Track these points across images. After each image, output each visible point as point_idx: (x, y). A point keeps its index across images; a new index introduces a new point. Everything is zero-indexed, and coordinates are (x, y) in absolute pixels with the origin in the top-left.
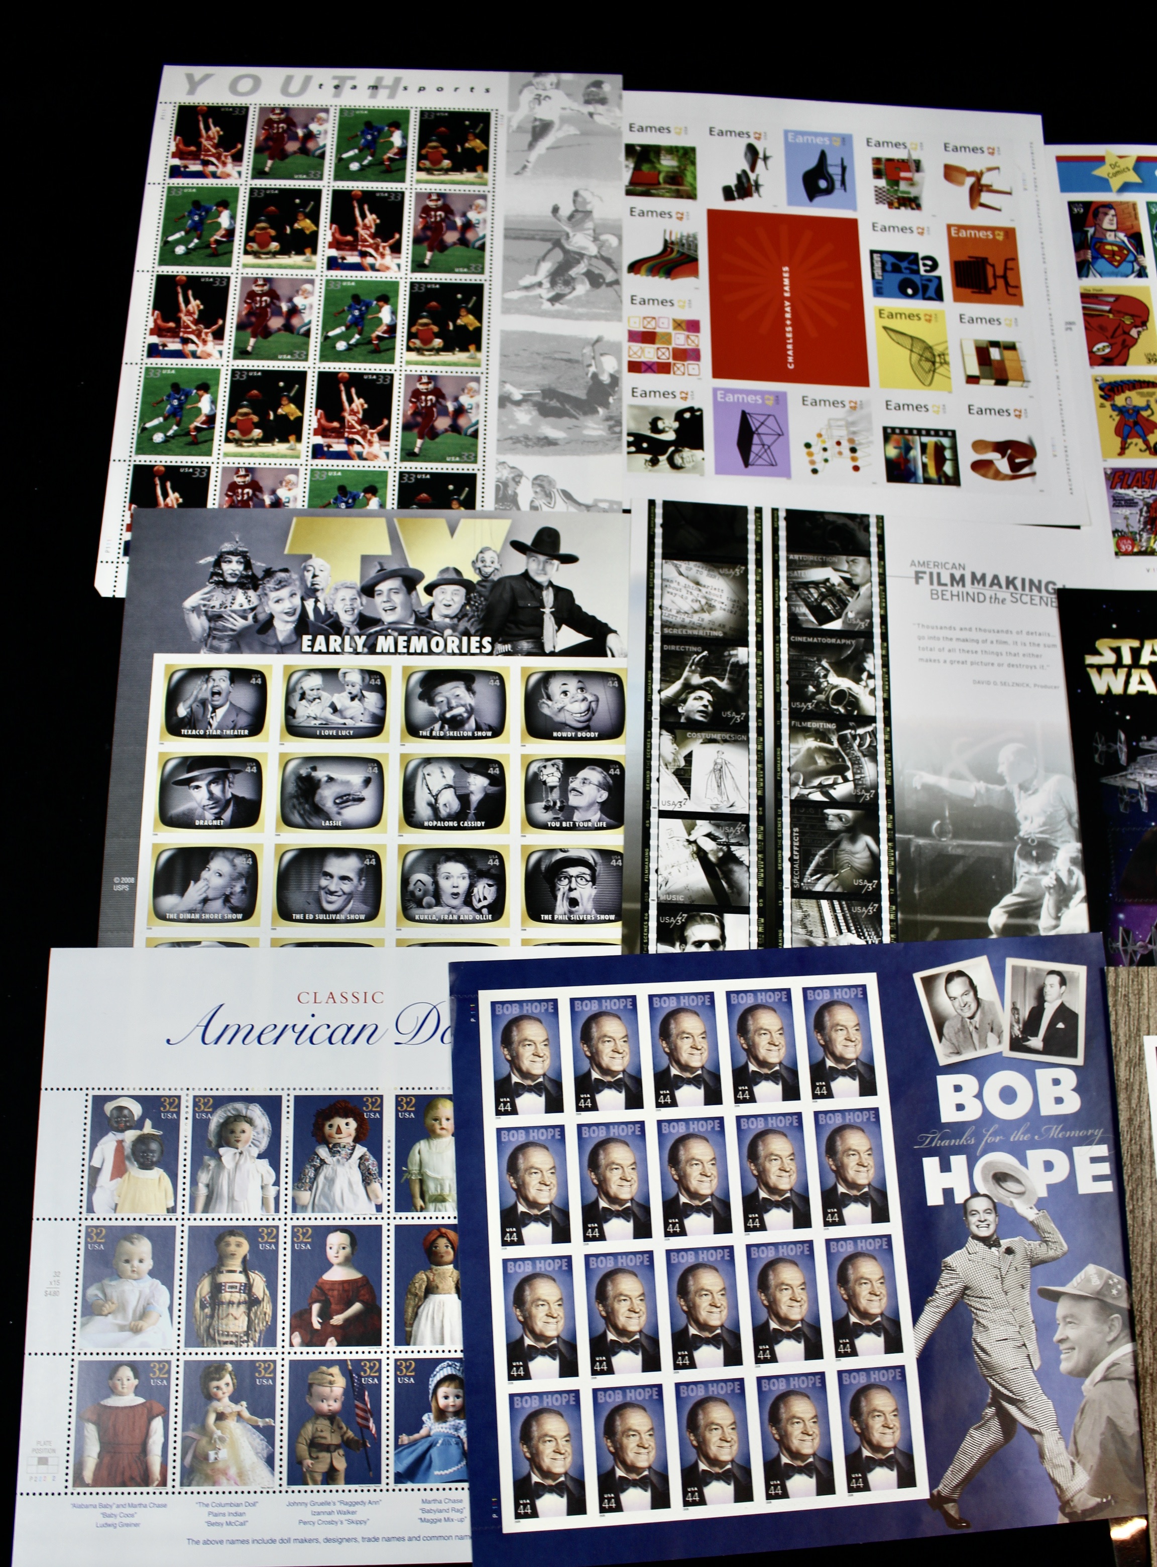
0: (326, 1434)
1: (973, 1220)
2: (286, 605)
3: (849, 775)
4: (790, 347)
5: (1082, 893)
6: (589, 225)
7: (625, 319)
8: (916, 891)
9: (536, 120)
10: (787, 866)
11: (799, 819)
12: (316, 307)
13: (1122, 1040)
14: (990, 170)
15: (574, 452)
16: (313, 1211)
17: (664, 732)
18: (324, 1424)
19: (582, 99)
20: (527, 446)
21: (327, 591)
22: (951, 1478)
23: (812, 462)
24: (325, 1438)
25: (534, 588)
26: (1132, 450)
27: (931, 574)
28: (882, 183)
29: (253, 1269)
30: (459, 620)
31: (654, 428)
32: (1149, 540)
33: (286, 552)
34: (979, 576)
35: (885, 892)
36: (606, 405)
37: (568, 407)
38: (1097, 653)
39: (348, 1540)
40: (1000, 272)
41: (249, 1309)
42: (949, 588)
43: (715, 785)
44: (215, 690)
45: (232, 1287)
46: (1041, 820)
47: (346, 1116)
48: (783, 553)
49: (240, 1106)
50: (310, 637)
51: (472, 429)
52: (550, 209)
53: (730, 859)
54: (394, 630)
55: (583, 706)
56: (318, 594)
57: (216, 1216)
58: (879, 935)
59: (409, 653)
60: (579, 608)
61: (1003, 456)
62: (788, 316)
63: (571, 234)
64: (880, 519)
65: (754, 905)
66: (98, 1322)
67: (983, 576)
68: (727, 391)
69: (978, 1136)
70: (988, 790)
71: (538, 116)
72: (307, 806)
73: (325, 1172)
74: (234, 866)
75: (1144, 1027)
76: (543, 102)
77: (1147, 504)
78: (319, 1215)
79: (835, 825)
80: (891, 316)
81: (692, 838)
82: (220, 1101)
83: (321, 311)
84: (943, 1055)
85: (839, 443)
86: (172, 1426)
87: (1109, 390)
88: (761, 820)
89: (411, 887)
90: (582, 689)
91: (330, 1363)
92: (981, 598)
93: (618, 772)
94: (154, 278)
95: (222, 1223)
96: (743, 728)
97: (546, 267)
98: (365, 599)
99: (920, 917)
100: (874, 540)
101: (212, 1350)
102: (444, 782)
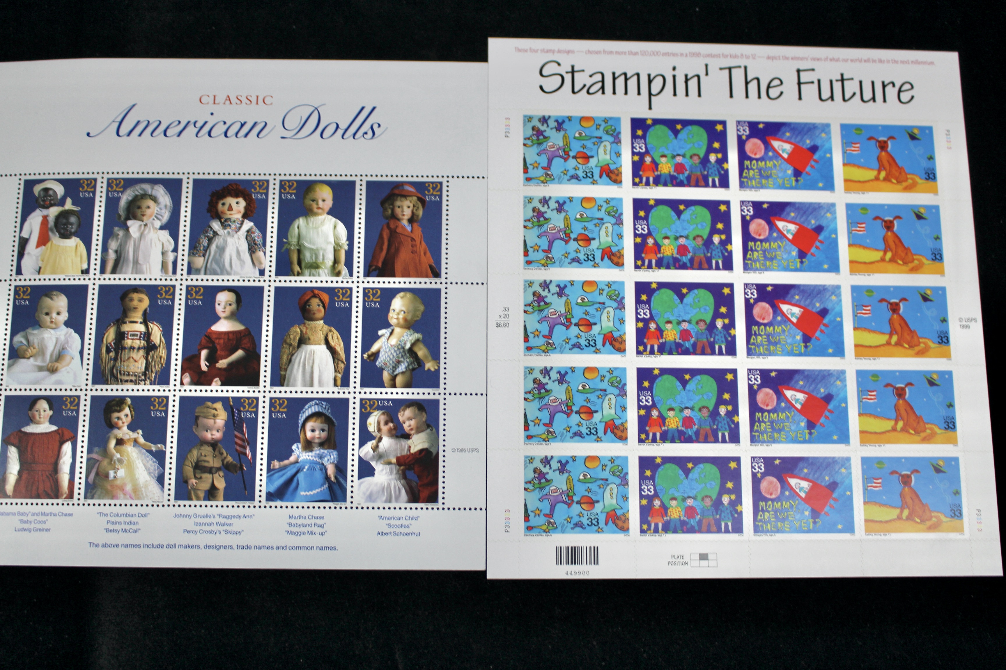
0: (209, 459)
16: (205, 273)
18: (207, 450)
24: (208, 462)
29: (153, 320)
39: (225, 547)
41: (147, 353)
45: (133, 335)
47: (237, 196)
49: (147, 187)
57: (122, 276)
66: (23, 362)
73: (217, 242)
78: (210, 277)
82: (129, 183)
91: (214, 400)
95: (127, 282)
101: (114, 387)
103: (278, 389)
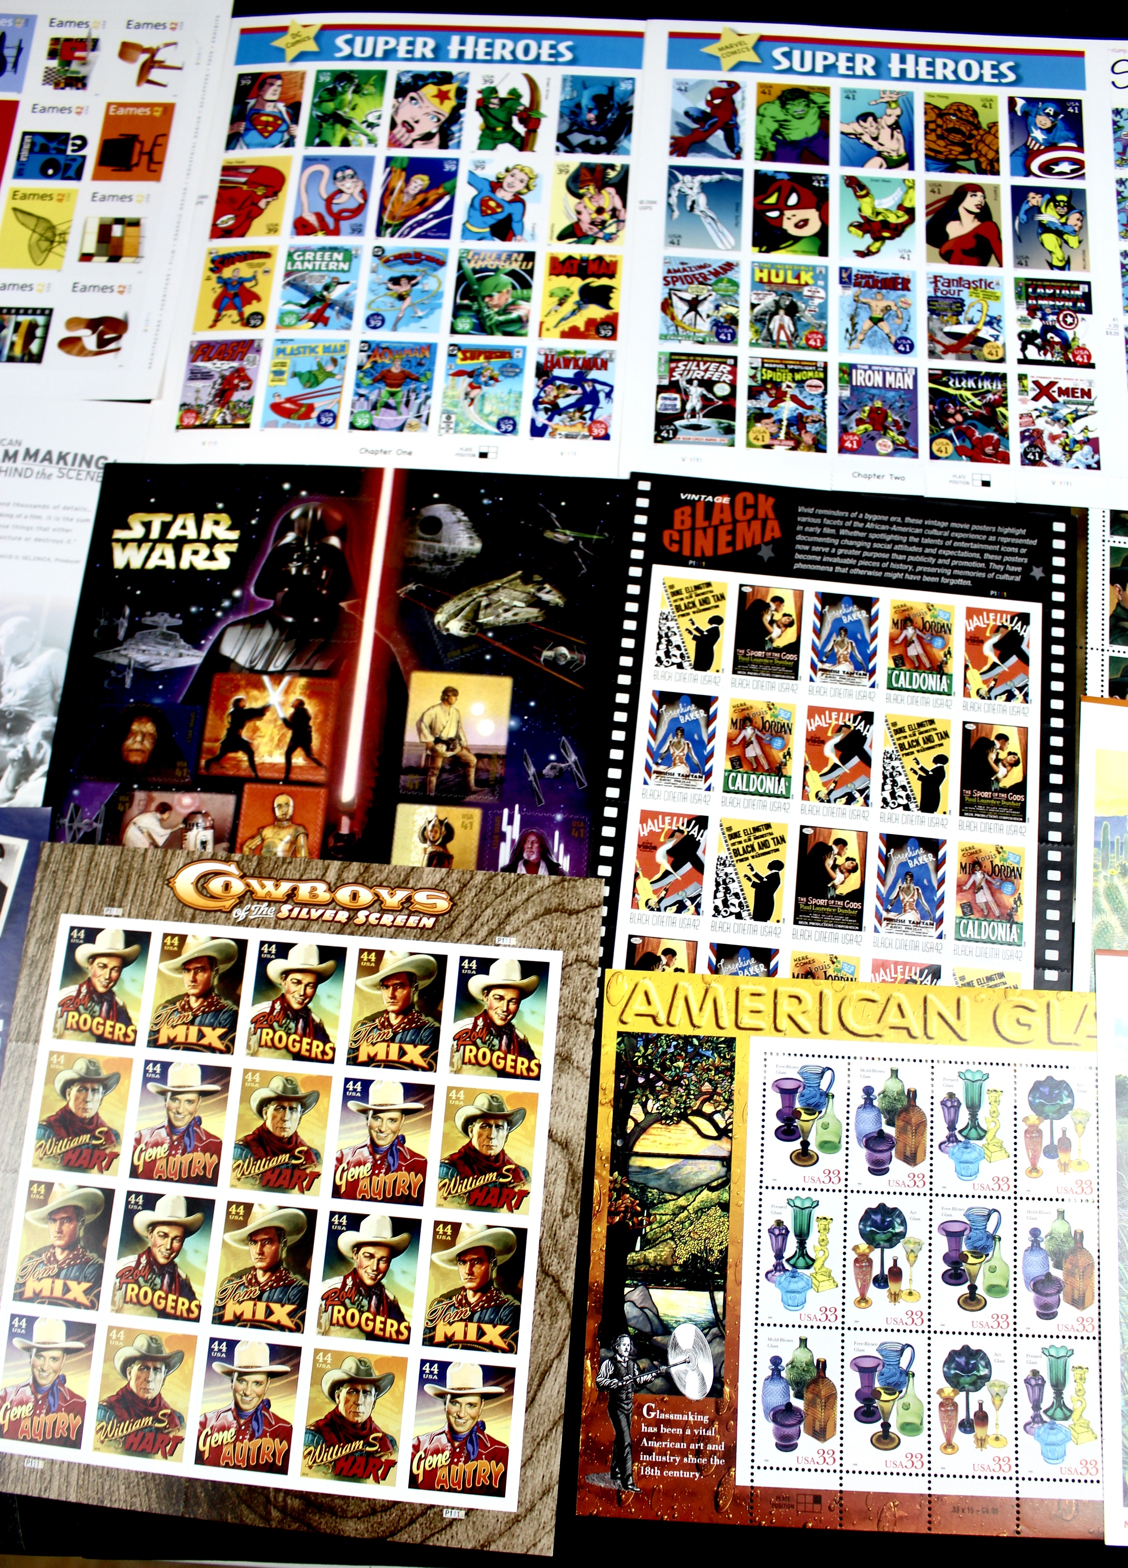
5: (45, 768)
13: (40, 916)
14: (167, 45)
26: (225, 322)
32: (214, 412)
34: (32, 452)
38: (128, 527)
40: (147, 149)
46: (24, 693)
61: (93, 333)
67: (37, 453)
75: (64, 905)
77: (223, 377)
80: (24, 197)
87: (220, 262)
92: (29, 473)
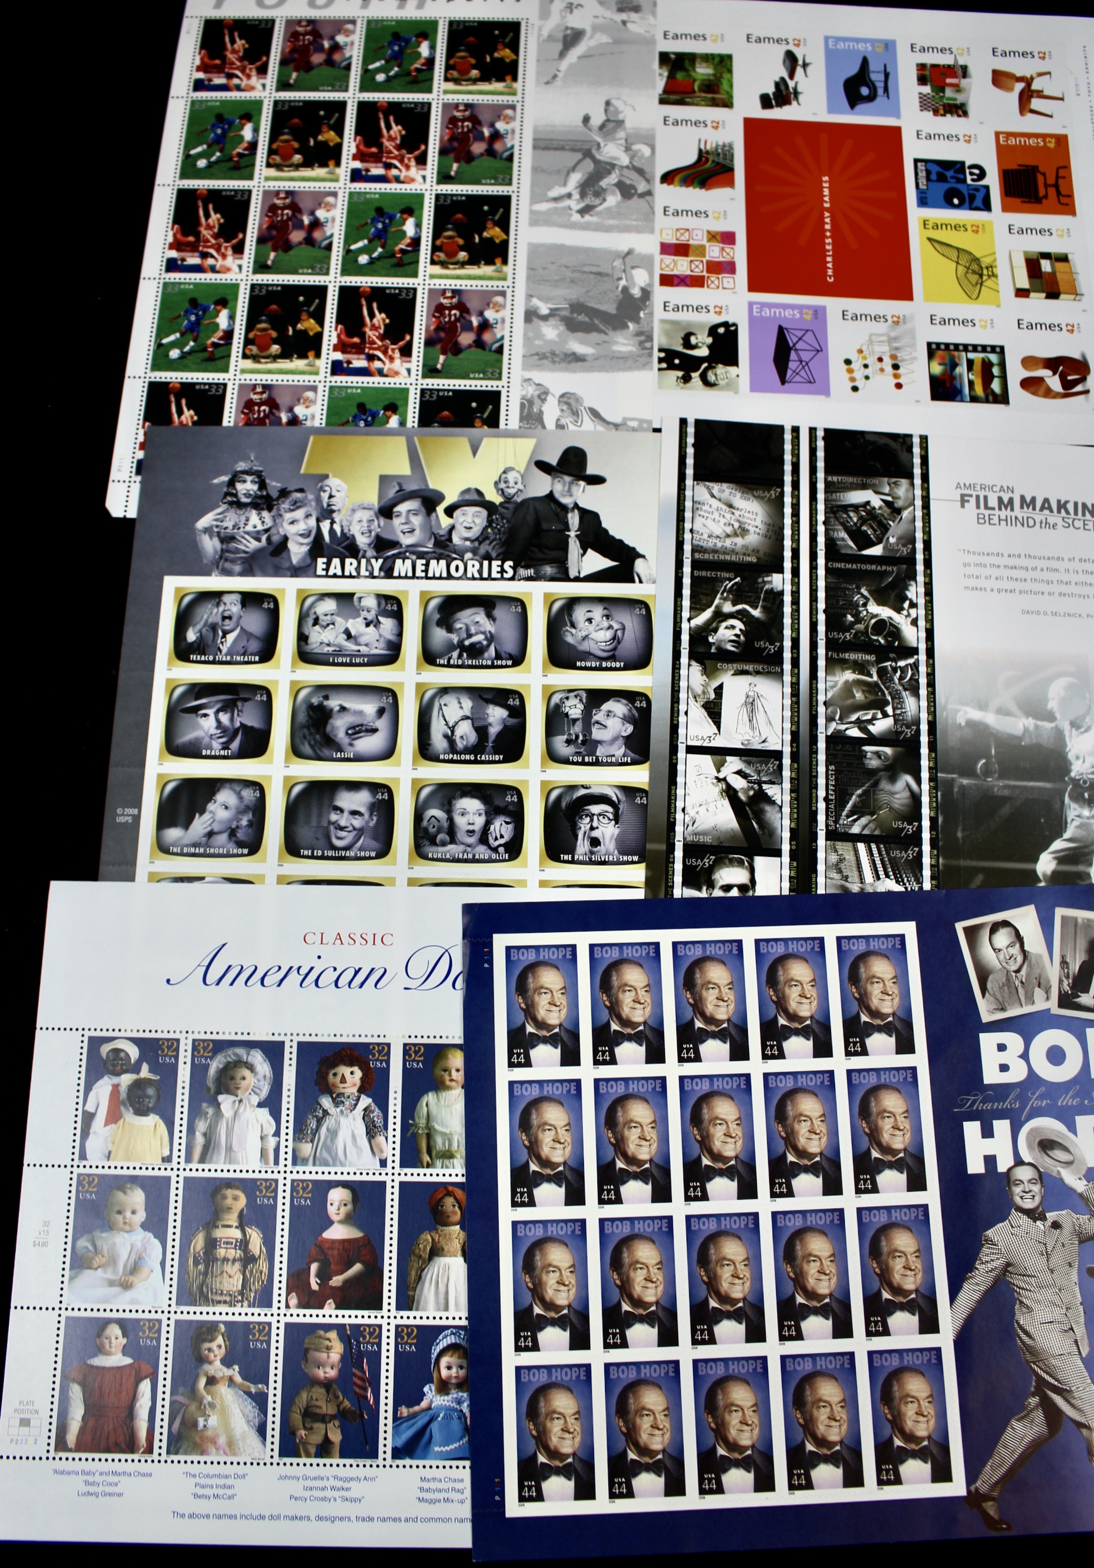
0: (322, 1403)
1: (1017, 1190)
2: (301, 527)
3: (889, 710)
4: (829, 259)
6: (621, 134)
7: (657, 230)
8: (959, 835)
9: (567, 28)
10: (821, 806)
11: (835, 756)
12: (338, 220)
14: (1040, 74)
15: (602, 369)
16: (314, 1164)
17: (693, 663)
18: (319, 1393)
19: (615, 8)
20: (554, 362)
21: (343, 512)
22: (991, 1473)
23: (853, 379)
24: (320, 1407)
25: (559, 510)
27: (978, 497)
28: (927, 89)
29: (250, 1224)
30: (480, 543)
31: (687, 344)
33: (302, 471)
34: (1028, 499)
35: (926, 836)
36: (636, 320)
37: (596, 322)
39: (341, 1519)
40: (1051, 180)
41: (245, 1267)
42: (997, 512)
43: (746, 719)
44: (227, 614)
45: (227, 1243)
47: (351, 1065)
48: (821, 475)
49: (241, 1051)
50: (325, 560)
51: (497, 345)
52: (581, 118)
53: (761, 798)
54: (412, 553)
55: (609, 635)
56: (335, 515)
57: (213, 1167)
58: (919, 881)
59: (427, 578)
60: (606, 531)
61: (1054, 374)
62: (828, 227)
63: (602, 145)
64: (924, 439)
65: (786, 848)
66: (88, 1276)
67: (1033, 500)
68: (763, 305)
69: (1023, 1100)
70: (1037, 727)
71: (570, 25)
72: (318, 737)
73: (328, 1123)
74: (241, 798)
76: (575, 11)
78: (320, 1169)
79: (874, 763)
80: (936, 227)
81: (721, 776)
82: (219, 1046)
83: (344, 224)
84: (986, 1011)
85: (880, 360)
86: (160, 1389)
88: (794, 757)
89: (425, 823)
90: (608, 617)
91: (328, 1327)
92: (1031, 523)
93: (644, 704)
94: (175, 192)
95: (219, 1175)
96: (777, 659)
97: (576, 178)
98: (382, 521)
99: (963, 863)
100: (917, 461)
101: (204, 1309)
102: (461, 713)
103: (405, 1313)
